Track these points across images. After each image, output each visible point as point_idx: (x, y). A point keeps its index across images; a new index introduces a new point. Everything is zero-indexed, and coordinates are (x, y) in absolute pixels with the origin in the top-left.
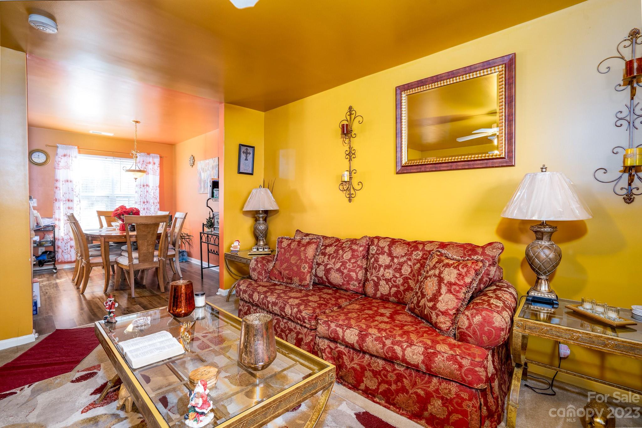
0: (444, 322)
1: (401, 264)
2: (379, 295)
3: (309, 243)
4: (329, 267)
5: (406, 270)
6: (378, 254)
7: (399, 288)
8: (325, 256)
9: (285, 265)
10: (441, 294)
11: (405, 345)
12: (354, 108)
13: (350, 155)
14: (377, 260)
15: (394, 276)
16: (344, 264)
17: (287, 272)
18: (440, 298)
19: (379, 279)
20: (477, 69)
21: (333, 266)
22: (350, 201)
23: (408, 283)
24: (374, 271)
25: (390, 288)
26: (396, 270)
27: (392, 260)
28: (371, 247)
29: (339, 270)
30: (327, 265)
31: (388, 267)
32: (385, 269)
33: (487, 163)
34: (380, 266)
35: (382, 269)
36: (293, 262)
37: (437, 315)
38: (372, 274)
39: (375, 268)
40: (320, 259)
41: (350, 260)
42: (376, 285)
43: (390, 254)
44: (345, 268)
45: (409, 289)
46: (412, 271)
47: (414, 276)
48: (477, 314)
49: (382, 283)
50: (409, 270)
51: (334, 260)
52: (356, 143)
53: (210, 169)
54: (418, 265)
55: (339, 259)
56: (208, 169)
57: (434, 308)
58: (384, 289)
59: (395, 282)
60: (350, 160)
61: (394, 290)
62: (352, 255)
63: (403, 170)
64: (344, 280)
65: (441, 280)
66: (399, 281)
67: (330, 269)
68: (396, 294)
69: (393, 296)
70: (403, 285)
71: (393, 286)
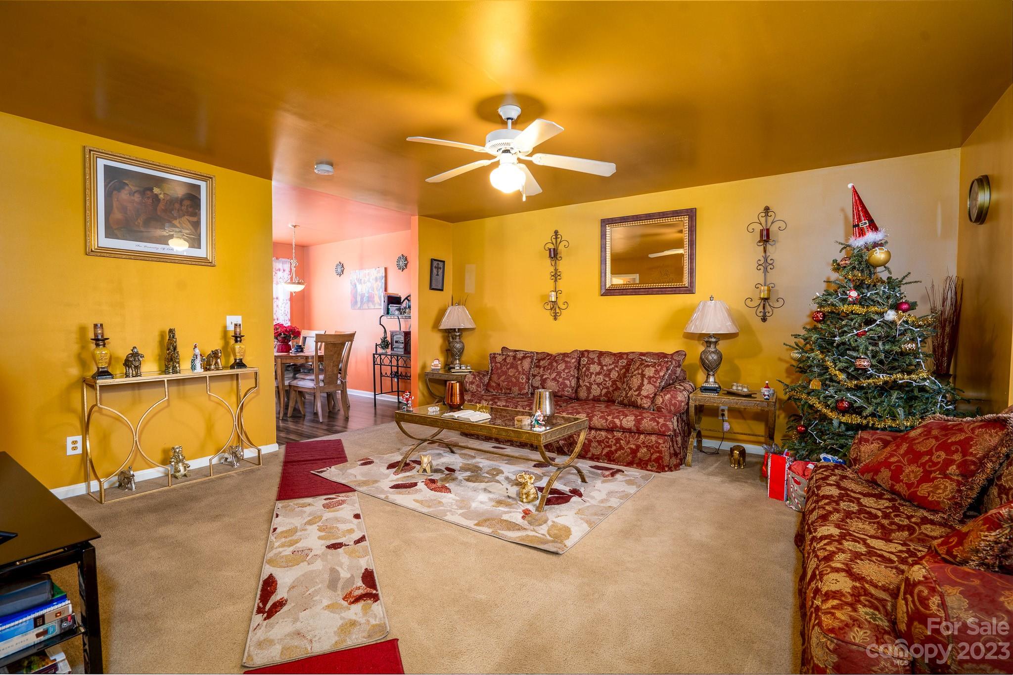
0: (646, 403)
1: (610, 371)
2: (591, 397)
3: (524, 357)
4: (544, 377)
5: (614, 375)
6: (590, 364)
7: (609, 389)
8: (540, 368)
9: (503, 378)
10: (644, 385)
11: (622, 417)
12: (560, 232)
13: (556, 276)
14: (588, 369)
15: (604, 380)
16: (559, 374)
17: (506, 383)
18: (643, 388)
19: (591, 384)
20: (669, 216)
21: (549, 376)
22: (555, 319)
23: (616, 384)
24: (586, 378)
25: (601, 390)
26: (605, 375)
27: (602, 368)
28: (582, 359)
29: (554, 379)
30: (543, 375)
31: (599, 374)
32: (596, 376)
33: (675, 290)
34: (592, 373)
35: (593, 376)
36: (511, 374)
37: (642, 399)
38: (584, 381)
39: (587, 376)
40: (534, 371)
41: (564, 370)
42: (589, 389)
43: (600, 364)
44: (561, 377)
45: (617, 389)
46: (619, 375)
47: (621, 378)
48: (667, 394)
49: (594, 387)
50: (617, 375)
51: (549, 371)
52: (562, 266)
53: (371, 280)
54: (624, 370)
55: (554, 370)
56: (369, 281)
57: (639, 395)
58: (596, 391)
59: (605, 384)
60: (556, 281)
61: (604, 391)
62: (566, 366)
63: (608, 293)
64: (559, 388)
65: (643, 376)
66: (609, 383)
67: (546, 379)
68: (606, 394)
69: (604, 396)
70: (612, 386)
71: (604, 388)
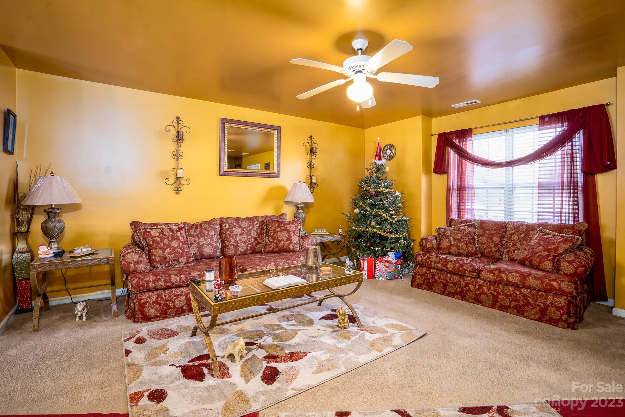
1: (250, 231)
2: (239, 252)
3: (180, 229)
4: (201, 243)
5: (254, 233)
6: (232, 228)
7: (253, 244)
8: (194, 237)
9: (168, 251)
10: (291, 237)
12: (182, 118)
13: (177, 156)
14: (232, 232)
15: (248, 238)
16: (212, 239)
17: (173, 255)
18: (292, 239)
19: (237, 243)
21: (205, 242)
22: (178, 192)
23: (257, 240)
24: (231, 239)
25: (247, 246)
26: (247, 235)
27: (243, 230)
28: (223, 225)
29: (210, 244)
30: (199, 242)
31: (242, 234)
32: (240, 236)
34: (236, 235)
35: (238, 237)
36: (176, 246)
37: (293, 246)
38: (231, 241)
39: (232, 237)
40: (190, 240)
41: (214, 235)
42: (236, 247)
43: (240, 227)
44: (214, 242)
45: (258, 243)
46: (257, 233)
47: (259, 235)
49: (240, 245)
50: (256, 233)
51: (204, 238)
54: (259, 229)
55: (207, 236)
57: (291, 243)
58: (242, 248)
59: (249, 241)
60: (177, 160)
61: (249, 246)
62: (215, 232)
63: (225, 174)
64: (214, 250)
65: (288, 231)
66: (252, 240)
67: (203, 245)
68: (251, 248)
69: (249, 250)
70: (254, 242)
71: (249, 244)
